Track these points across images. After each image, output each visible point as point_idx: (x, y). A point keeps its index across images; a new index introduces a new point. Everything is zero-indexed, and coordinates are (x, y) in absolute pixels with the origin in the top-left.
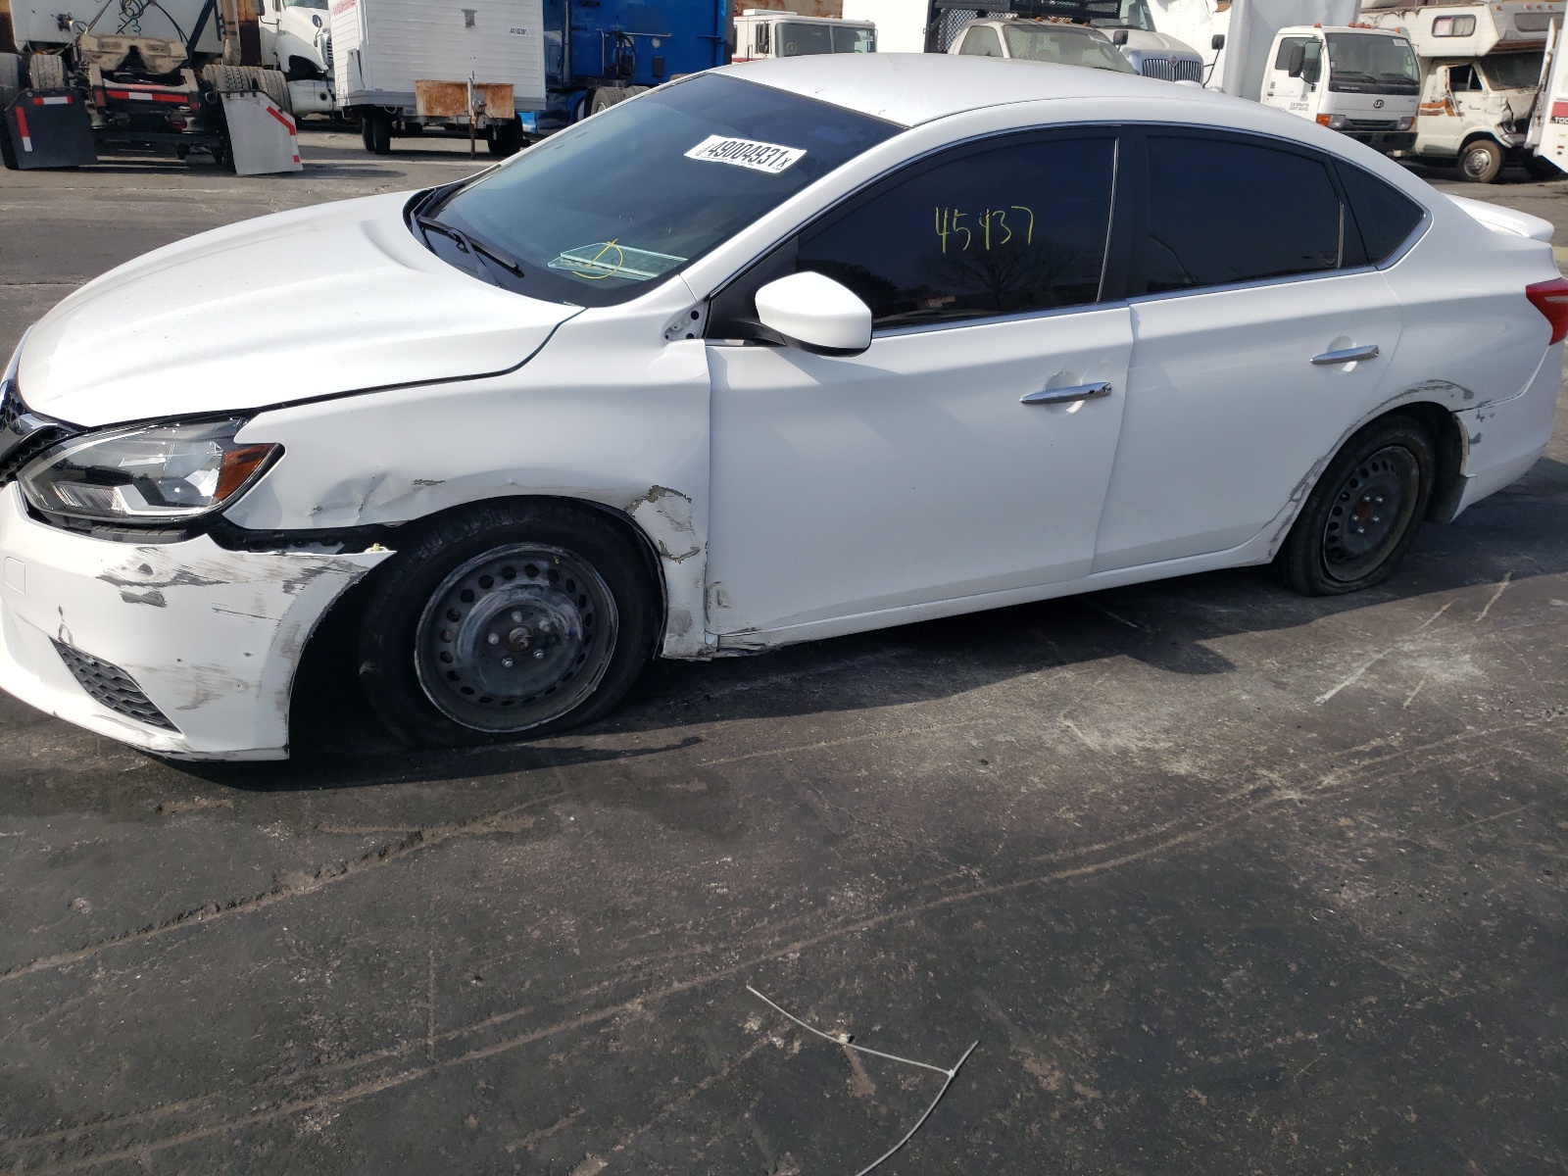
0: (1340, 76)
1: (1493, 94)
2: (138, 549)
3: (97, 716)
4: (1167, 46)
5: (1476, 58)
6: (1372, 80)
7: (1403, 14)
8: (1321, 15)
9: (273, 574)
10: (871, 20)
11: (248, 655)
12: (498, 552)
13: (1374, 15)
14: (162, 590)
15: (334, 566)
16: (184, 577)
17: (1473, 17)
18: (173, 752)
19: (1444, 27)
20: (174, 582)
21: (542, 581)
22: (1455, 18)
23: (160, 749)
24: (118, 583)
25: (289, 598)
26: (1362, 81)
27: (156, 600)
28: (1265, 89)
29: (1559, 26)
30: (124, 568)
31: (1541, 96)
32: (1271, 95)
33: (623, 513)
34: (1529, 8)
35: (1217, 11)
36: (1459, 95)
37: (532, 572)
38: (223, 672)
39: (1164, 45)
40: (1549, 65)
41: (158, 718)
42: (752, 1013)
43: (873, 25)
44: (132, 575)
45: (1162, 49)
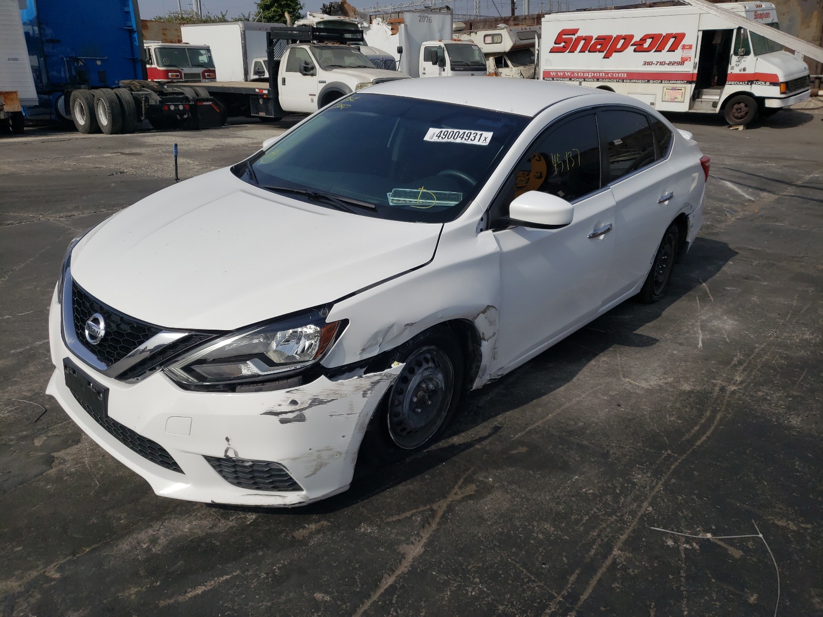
0: (454, 63)
1: (514, 69)
2: (288, 392)
3: (243, 495)
4: (378, 53)
5: (505, 53)
6: (467, 65)
7: (470, 34)
8: (437, 35)
9: (358, 388)
10: (207, 45)
11: (343, 436)
12: (415, 354)
13: (457, 35)
14: (304, 412)
15: (385, 378)
16: (316, 402)
17: (500, 35)
18: (300, 503)
19: (489, 40)
20: (311, 406)
21: (431, 364)
22: (493, 36)
23: (293, 503)
24: (277, 414)
25: (366, 399)
26: (464, 66)
27: (301, 418)
28: (421, 71)
29: (539, 37)
30: (280, 405)
31: (537, 69)
32: (424, 74)
33: (471, 322)
34: (522, 29)
35: (392, 35)
36: (500, 70)
37: (427, 361)
38: (331, 450)
39: (376, 53)
40: (538, 54)
41: (293, 486)
42: (664, 538)
43: (209, 47)
44: (286, 407)
45: (375, 54)
